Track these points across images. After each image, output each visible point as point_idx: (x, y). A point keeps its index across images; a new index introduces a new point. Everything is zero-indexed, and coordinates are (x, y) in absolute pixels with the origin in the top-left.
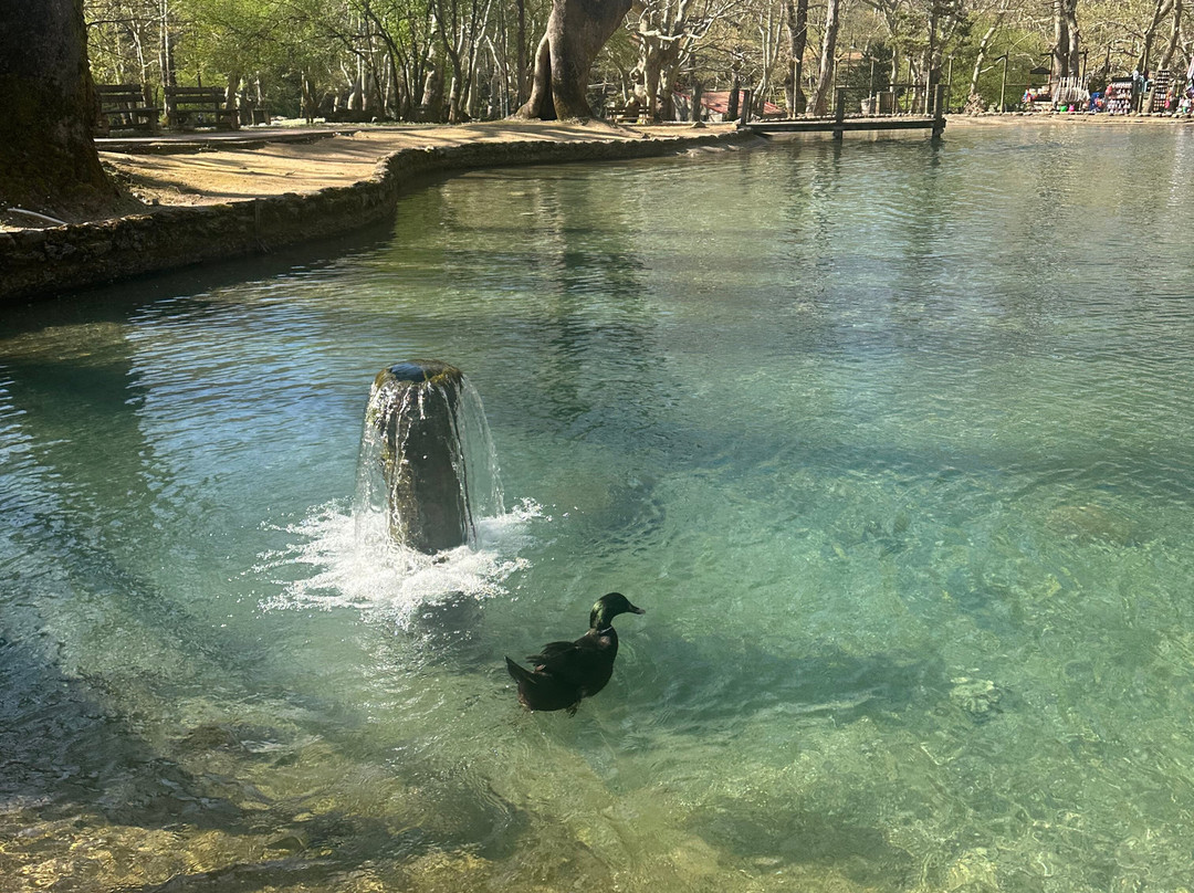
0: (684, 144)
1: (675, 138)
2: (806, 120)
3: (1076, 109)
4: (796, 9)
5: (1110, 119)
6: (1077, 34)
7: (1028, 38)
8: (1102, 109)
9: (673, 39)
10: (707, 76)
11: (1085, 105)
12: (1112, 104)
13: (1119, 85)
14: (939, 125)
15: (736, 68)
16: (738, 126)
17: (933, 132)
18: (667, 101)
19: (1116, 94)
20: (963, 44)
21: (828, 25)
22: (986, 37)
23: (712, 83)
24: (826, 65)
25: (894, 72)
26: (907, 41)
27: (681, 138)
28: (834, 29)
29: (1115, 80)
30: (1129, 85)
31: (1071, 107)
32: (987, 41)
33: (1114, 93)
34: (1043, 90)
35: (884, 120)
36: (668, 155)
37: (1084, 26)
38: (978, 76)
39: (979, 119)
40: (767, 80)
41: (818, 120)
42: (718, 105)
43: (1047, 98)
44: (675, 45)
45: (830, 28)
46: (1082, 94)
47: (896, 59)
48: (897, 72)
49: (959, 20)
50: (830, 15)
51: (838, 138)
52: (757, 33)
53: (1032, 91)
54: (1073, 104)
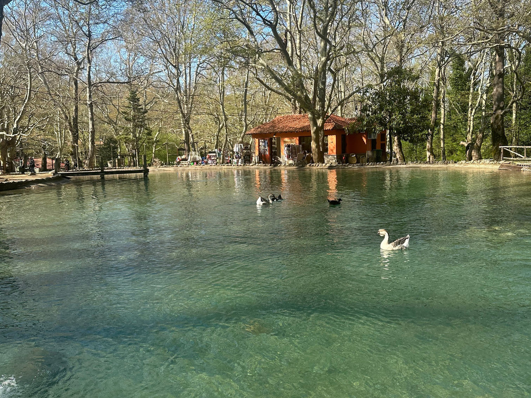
0: (28, 183)
1: (24, 181)
2: (85, 170)
3: (197, 164)
4: (72, 123)
5: (211, 167)
6: (192, 135)
7: (173, 136)
8: (207, 163)
9: (13, 136)
10: (30, 151)
11: (200, 162)
12: (210, 162)
13: (211, 154)
14: (146, 171)
15: (44, 148)
16: (54, 174)
17: (144, 174)
18: (11, 164)
19: (211, 158)
20: (149, 139)
21: (90, 130)
22: (156, 136)
23: (31, 154)
24: (92, 147)
25: (119, 150)
26: (125, 138)
27: (27, 180)
28: (93, 133)
29: (210, 152)
30: (214, 154)
31: (195, 163)
32: (156, 137)
33: (210, 157)
34: (183, 157)
35: (120, 170)
36: (21, 189)
37: (194, 132)
38: (155, 151)
39: (160, 168)
40: (61, 153)
41: (91, 170)
42: (38, 165)
43: (185, 160)
44: (14, 138)
45: (91, 132)
46: (199, 158)
47: (120, 145)
48: (120, 149)
49: (146, 129)
50: (91, 126)
51: (103, 178)
52: (54, 133)
53: (179, 157)
54: (195, 162)
